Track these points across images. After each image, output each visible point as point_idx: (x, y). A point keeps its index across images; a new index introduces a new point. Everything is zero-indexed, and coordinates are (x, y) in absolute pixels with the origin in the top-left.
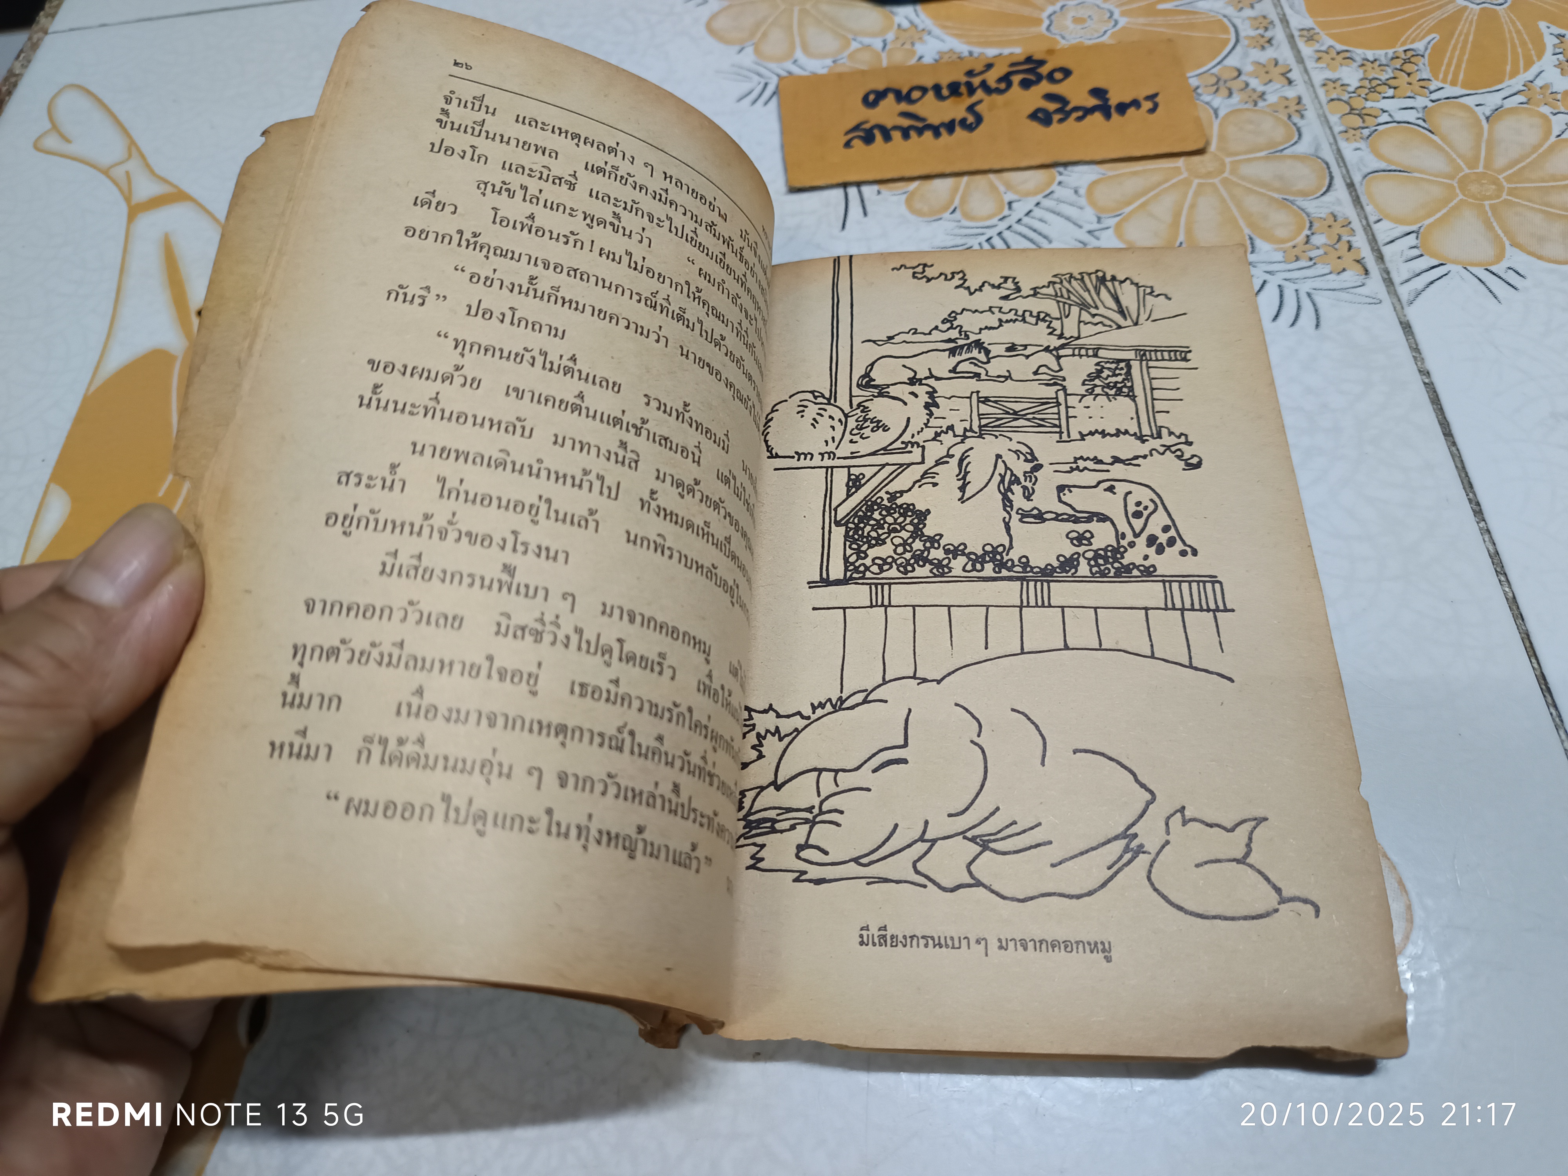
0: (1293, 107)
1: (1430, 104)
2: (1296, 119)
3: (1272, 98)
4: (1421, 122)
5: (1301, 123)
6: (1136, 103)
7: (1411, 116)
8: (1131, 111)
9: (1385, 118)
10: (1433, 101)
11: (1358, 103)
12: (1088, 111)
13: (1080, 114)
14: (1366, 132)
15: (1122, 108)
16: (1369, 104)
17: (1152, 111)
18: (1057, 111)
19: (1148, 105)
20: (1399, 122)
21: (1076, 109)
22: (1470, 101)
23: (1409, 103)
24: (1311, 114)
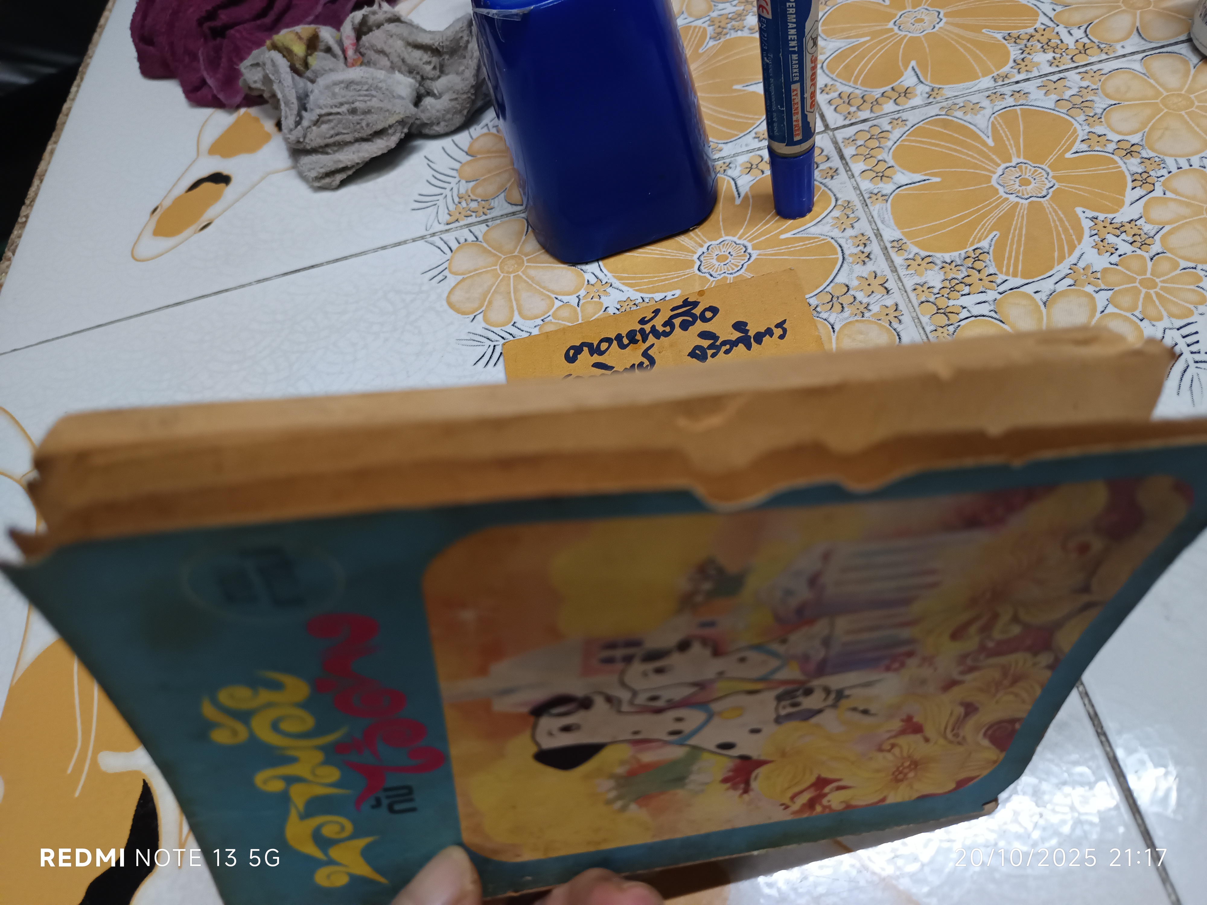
0: (892, 314)
1: (999, 297)
2: (895, 324)
3: (875, 308)
4: (993, 314)
5: (899, 328)
6: (769, 332)
7: (984, 309)
8: (766, 339)
9: (964, 314)
10: (1001, 294)
11: (942, 303)
12: (734, 344)
13: (728, 347)
14: (951, 329)
15: (759, 338)
16: (951, 303)
17: (782, 337)
18: (710, 347)
19: (778, 332)
20: (976, 317)
21: (724, 343)
22: (1029, 290)
23: (982, 297)
24: (906, 318)
